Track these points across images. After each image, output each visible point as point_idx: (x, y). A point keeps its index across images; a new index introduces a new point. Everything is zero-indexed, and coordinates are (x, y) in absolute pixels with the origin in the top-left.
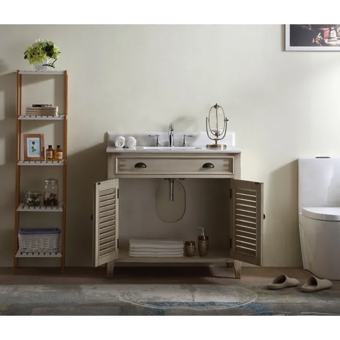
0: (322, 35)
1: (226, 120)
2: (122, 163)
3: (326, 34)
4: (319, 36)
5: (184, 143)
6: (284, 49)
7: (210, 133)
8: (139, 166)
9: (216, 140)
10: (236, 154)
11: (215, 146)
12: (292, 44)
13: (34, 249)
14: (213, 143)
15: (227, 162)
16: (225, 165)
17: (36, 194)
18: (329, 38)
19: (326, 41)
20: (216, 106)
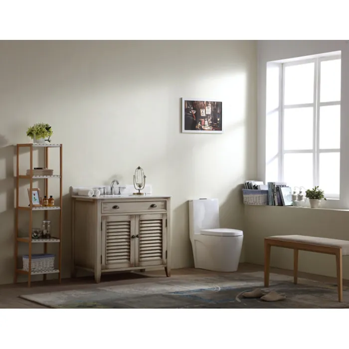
0: (201, 124)
1: (145, 177)
2: (105, 206)
3: (203, 123)
4: (199, 124)
5: (120, 192)
6: (181, 131)
7: (136, 185)
8: (115, 207)
9: (139, 190)
10: (168, 198)
11: (139, 194)
12: (186, 129)
13: (39, 269)
14: (138, 192)
15: (163, 203)
16: (162, 205)
17: (38, 230)
18: (204, 125)
19: (203, 127)
20: (139, 168)
